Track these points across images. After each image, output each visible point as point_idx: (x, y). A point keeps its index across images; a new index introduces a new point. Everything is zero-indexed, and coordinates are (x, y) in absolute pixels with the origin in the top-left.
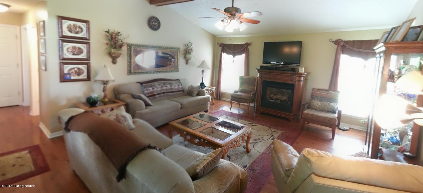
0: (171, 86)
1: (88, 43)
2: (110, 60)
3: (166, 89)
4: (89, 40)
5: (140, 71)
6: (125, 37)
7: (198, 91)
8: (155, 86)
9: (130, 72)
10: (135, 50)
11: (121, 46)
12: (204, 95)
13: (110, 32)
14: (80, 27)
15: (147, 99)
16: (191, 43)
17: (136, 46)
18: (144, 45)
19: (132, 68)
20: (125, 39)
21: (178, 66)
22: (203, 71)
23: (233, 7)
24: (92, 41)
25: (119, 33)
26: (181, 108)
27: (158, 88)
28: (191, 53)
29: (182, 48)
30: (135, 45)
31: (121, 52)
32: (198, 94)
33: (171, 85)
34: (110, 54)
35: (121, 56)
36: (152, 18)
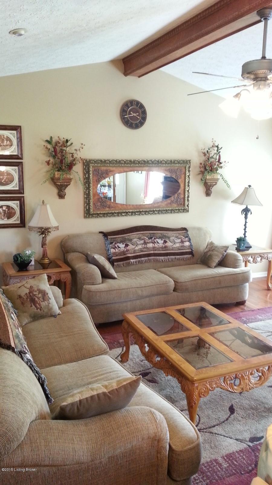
0: (165, 242)
1: (20, 165)
2: (55, 191)
3: (154, 249)
4: (21, 159)
5: (107, 210)
6: (78, 149)
7: (221, 256)
8: (130, 240)
9: (88, 214)
10: (96, 171)
11: (70, 166)
12: (235, 267)
13: (54, 140)
14: (8, 139)
15: (108, 266)
16: (217, 147)
17: (98, 163)
18: (113, 160)
19: (91, 204)
20: (78, 152)
21: (186, 199)
22: (246, 211)
23: (264, 57)
24: (26, 161)
25: (67, 141)
26: (175, 290)
27: (137, 245)
28: (217, 170)
29: (196, 160)
30: (96, 162)
31: (71, 177)
32: (222, 263)
33: (165, 239)
34: (54, 181)
35: (72, 183)
36: (129, 105)
